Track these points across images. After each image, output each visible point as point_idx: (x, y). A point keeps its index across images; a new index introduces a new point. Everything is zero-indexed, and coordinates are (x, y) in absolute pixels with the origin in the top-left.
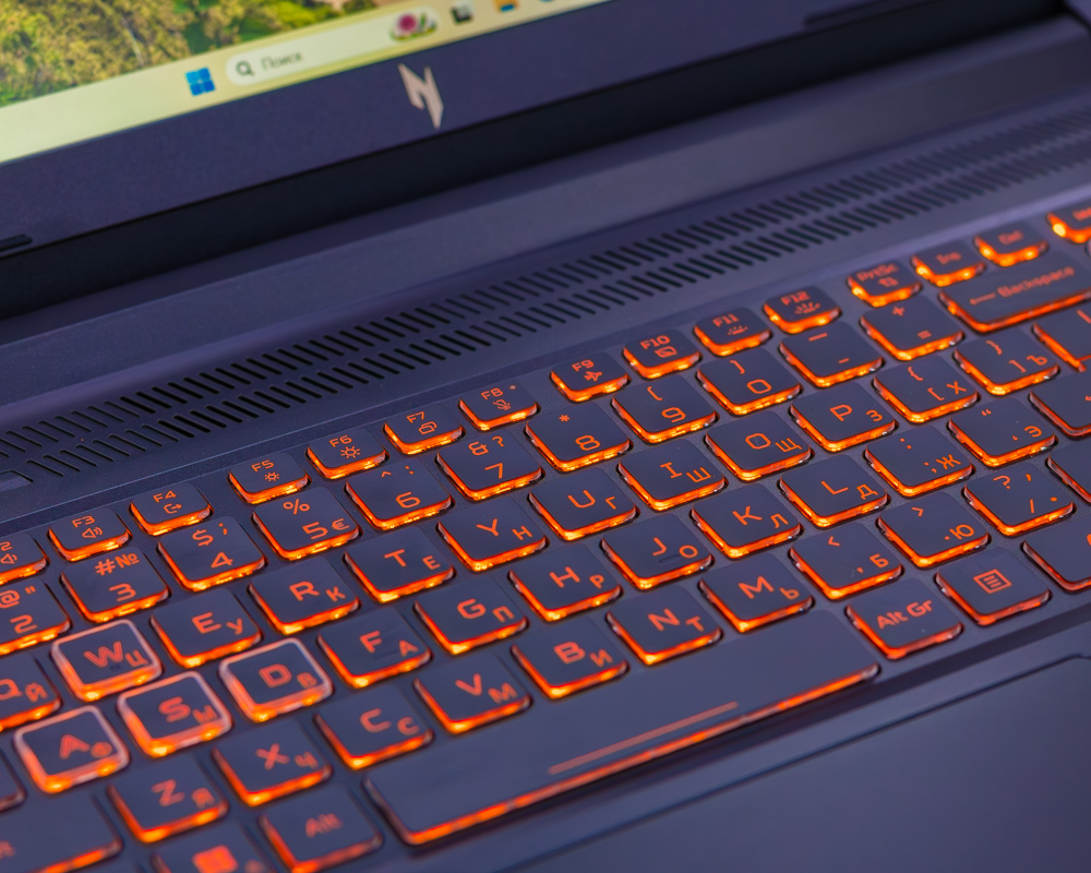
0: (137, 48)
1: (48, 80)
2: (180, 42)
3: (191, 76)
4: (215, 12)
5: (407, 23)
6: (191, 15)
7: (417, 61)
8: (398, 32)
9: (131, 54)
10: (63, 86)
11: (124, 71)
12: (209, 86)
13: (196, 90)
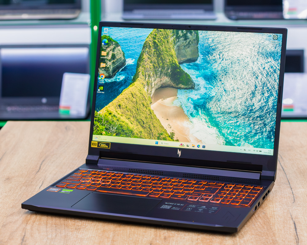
0: (152, 137)
1: (142, 137)
2: (157, 138)
3: (156, 142)
4: (162, 136)
5: (181, 144)
6: (159, 135)
7: (180, 149)
8: (180, 145)
9: (151, 137)
10: (143, 138)
11: (149, 139)
12: (157, 144)
13: (156, 144)
